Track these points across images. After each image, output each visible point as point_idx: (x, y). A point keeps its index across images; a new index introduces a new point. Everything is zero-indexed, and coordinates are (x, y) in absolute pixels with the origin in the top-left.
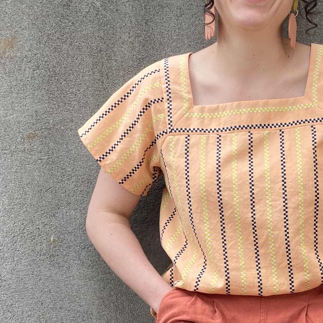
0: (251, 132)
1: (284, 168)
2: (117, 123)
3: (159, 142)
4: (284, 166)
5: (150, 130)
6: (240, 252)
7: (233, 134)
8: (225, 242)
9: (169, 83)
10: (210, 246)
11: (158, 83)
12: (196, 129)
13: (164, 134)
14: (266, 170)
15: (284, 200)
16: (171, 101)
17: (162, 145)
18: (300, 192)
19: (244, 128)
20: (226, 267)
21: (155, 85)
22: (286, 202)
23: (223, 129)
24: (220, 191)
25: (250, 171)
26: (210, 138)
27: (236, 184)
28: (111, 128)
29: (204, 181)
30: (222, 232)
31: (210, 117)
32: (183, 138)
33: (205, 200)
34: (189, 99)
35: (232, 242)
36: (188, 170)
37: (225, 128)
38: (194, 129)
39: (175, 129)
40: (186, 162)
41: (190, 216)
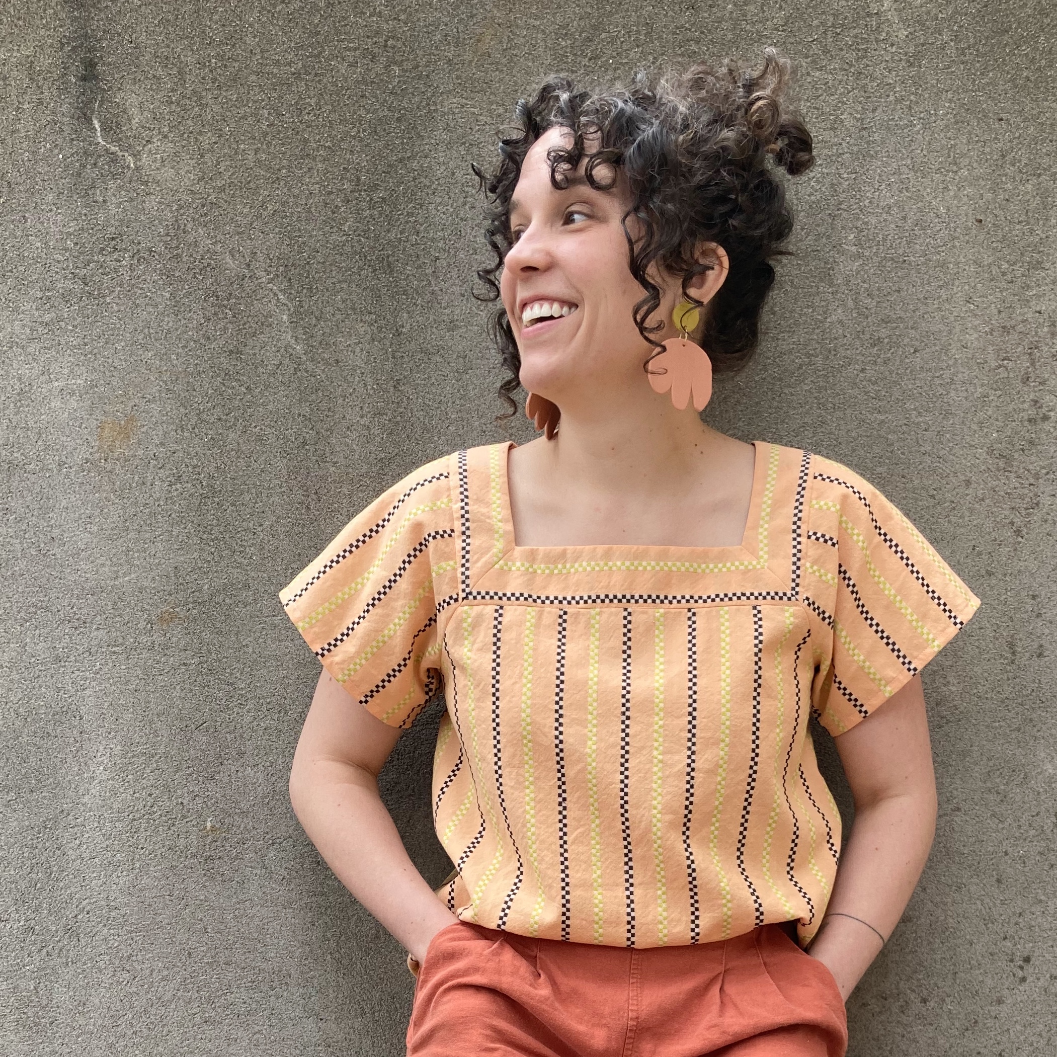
0: (629, 610)
1: (694, 688)
2: (359, 580)
3: (441, 618)
4: (695, 684)
5: (427, 595)
6: (594, 851)
7: (593, 612)
8: (565, 829)
9: (466, 500)
10: (533, 834)
11: (445, 500)
12: (517, 595)
13: (452, 602)
14: (658, 689)
15: (689, 753)
16: (468, 537)
17: (447, 625)
18: (723, 741)
19: (616, 601)
20: (563, 880)
21: (439, 503)
22: (693, 757)
23: (573, 598)
24: (561, 724)
25: (624, 688)
26: (545, 615)
27: (595, 712)
28: (346, 590)
29: (529, 702)
30: (561, 808)
31: (547, 571)
32: (489, 610)
33: (529, 741)
34: (506, 533)
35: (579, 831)
36: (498, 677)
37: (577, 598)
38: (513, 595)
39: (475, 594)
40: (494, 661)
41: (496, 772)
